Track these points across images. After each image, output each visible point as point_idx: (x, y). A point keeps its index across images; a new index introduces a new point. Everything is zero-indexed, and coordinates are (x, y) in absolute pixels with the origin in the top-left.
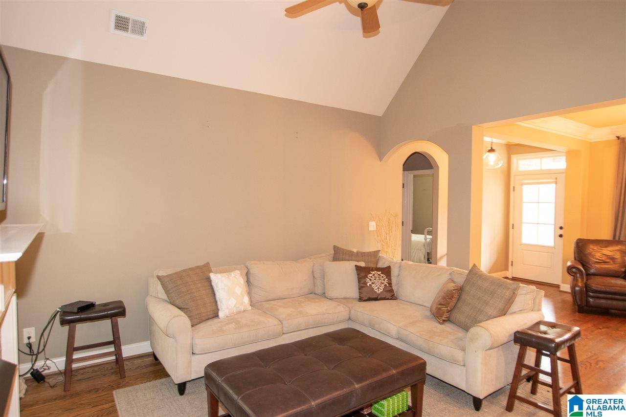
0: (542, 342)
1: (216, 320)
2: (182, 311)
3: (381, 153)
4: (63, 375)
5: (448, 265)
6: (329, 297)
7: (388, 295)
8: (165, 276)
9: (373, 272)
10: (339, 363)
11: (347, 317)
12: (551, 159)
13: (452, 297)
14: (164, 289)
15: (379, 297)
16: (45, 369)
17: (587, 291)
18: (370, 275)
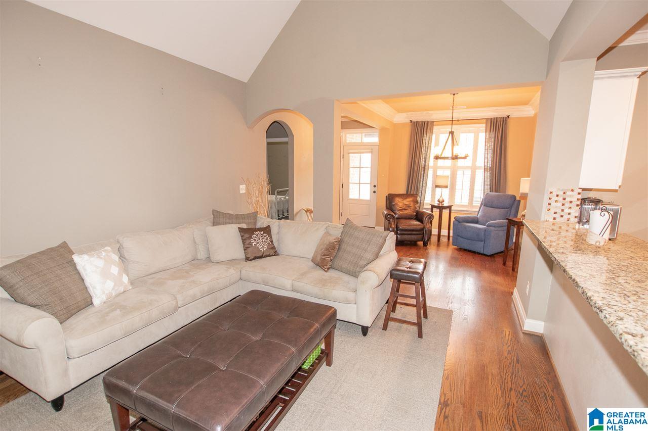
3: (248, 121)
6: (214, 261)
7: (272, 252)
9: (257, 233)
11: (238, 278)
13: (333, 248)
15: (264, 255)
18: (254, 236)
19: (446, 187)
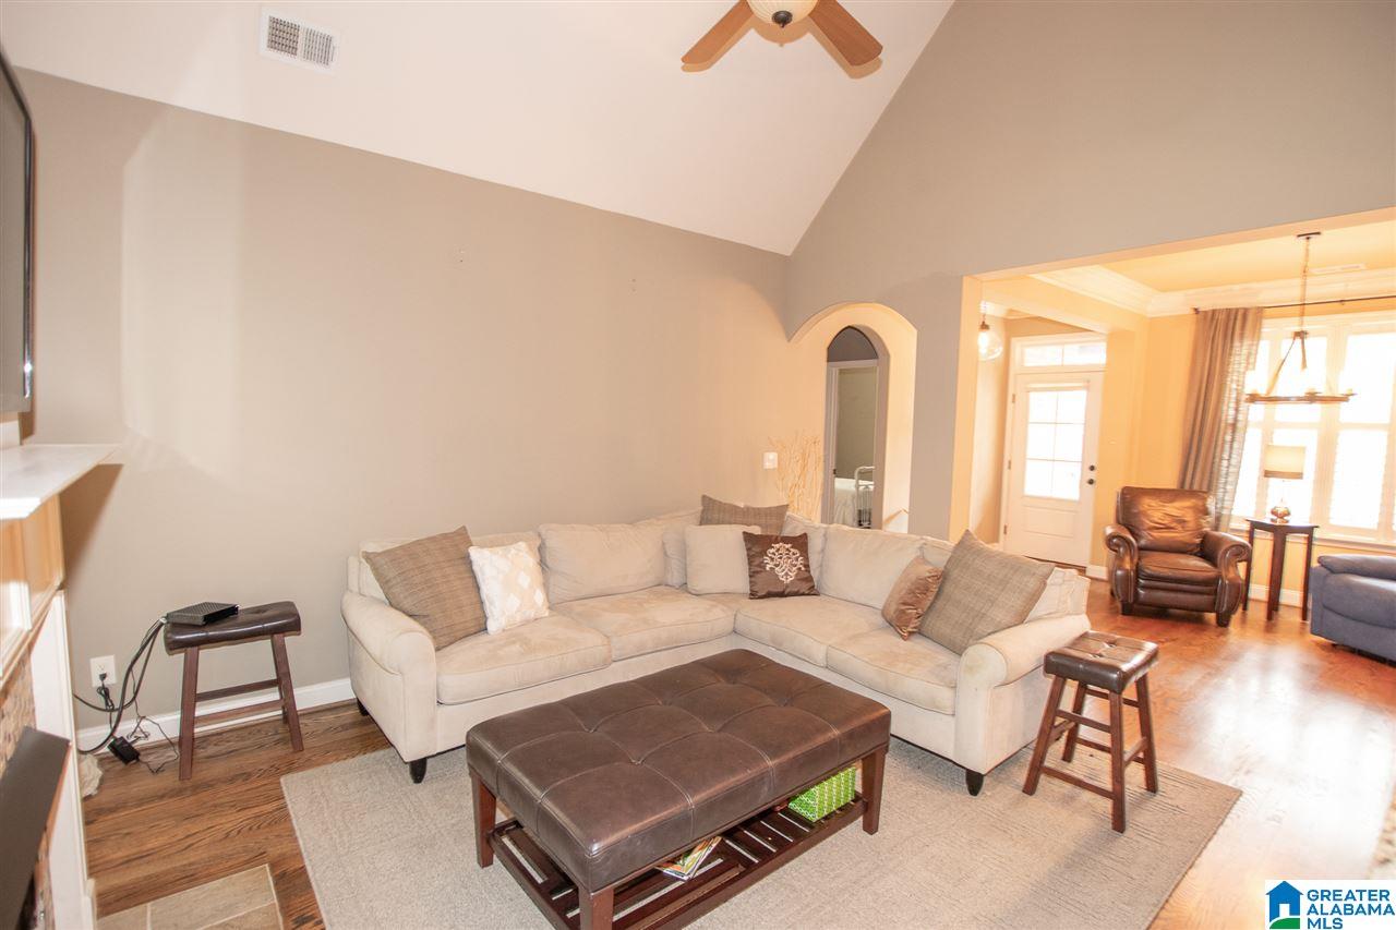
0: (1096, 670)
1: (482, 638)
2: (415, 620)
3: (790, 329)
4: (177, 747)
5: (910, 532)
6: (694, 592)
7: (804, 587)
8: (379, 554)
9: (777, 546)
10: (731, 718)
11: (730, 628)
12: (1076, 347)
13: (926, 590)
14: (378, 580)
15: (788, 590)
16: (138, 738)
17: (1137, 576)
18: (772, 551)
19: (1299, 476)
